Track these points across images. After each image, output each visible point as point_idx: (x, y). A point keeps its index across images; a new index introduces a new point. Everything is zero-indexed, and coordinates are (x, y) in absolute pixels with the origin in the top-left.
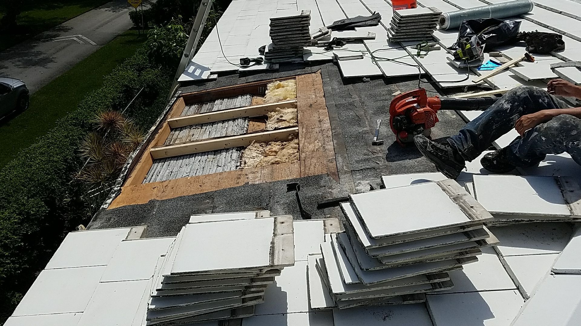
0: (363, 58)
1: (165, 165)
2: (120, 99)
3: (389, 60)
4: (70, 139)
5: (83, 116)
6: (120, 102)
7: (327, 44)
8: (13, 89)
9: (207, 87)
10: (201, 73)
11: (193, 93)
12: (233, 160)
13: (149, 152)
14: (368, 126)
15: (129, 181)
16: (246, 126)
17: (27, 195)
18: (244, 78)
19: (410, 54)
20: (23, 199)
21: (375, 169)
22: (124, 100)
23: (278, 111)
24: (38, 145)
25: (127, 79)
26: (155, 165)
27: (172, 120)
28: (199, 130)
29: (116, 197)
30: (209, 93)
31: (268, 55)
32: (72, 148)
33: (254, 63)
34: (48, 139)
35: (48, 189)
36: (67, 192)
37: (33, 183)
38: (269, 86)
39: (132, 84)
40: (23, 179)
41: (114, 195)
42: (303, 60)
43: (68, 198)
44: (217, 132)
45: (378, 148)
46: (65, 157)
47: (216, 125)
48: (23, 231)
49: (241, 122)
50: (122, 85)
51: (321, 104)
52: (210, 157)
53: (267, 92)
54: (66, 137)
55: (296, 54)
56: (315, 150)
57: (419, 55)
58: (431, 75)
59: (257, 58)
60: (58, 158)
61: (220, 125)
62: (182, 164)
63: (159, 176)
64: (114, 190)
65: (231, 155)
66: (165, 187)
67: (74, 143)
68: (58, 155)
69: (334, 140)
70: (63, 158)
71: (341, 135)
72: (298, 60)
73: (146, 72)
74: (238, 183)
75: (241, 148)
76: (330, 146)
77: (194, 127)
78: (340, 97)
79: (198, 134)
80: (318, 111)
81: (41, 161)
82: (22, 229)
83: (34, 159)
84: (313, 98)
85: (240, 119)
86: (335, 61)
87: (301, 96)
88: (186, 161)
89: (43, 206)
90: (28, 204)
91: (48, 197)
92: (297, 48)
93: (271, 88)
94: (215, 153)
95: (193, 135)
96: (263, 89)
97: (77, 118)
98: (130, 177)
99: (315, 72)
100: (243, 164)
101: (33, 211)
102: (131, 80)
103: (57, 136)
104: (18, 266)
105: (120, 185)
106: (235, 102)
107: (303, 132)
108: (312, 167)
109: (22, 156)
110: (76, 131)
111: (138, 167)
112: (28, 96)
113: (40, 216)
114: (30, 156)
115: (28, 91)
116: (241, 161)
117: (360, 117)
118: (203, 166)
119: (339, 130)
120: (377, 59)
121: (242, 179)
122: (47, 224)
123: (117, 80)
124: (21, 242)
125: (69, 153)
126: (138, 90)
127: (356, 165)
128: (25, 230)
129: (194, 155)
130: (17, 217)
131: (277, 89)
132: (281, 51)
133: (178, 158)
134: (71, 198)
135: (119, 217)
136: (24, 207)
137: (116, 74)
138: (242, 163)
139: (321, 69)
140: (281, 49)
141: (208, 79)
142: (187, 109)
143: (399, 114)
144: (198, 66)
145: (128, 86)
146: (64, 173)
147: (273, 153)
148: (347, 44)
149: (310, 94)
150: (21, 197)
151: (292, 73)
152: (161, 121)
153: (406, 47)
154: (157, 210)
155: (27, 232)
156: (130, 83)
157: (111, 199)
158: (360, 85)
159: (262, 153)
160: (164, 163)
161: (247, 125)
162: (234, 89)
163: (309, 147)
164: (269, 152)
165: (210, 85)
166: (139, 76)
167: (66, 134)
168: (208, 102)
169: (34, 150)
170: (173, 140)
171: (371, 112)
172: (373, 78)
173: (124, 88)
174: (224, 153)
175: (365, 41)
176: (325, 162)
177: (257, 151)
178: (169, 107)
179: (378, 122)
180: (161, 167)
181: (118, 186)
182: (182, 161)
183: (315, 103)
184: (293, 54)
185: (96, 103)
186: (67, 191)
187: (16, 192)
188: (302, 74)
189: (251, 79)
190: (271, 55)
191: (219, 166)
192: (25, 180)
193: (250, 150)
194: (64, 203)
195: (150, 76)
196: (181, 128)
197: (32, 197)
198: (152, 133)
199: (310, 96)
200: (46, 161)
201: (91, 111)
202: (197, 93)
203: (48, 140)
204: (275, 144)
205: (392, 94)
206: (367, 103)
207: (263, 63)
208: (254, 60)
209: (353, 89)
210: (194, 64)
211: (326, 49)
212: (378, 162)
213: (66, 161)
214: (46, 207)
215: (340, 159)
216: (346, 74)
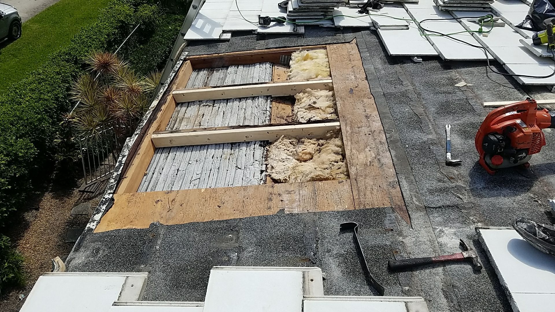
0: (408, 29)
1: (169, 158)
2: (115, 36)
3: (443, 35)
4: (62, 76)
5: (76, 51)
6: (115, 39)
7: (362, 6)
8: (5, 16)
9: (219, 49)
10: (212, 30)
11: (202, 56)
12: (256, 160)
13: (150, 139)
14: (434, 133)
15: (125, 183)
16: (268, 109)
17: (16, 135)
18: (263, 41)
19: (467, 30)
20: (12, 139)
21: (458, 208)
22: (119, 36)
23: (310, 93)
24: (28, 81)
25: (123, 14)
26: (157, 157)
27: (178, 92)
28: (211, 107)
29: (106, 211)
30: (221, 58)
31: (292, 14)
32: (64, 85)
33: (274, 23)
34: (39, 74)
35: (38, 129)
36: (57, 133)
37: (22, 122)
38: (294, 56)
39: (127, 20)
40: (12, 117)
41: (104, 207)
42: (334, 24)
43: (58, 139)
44: (233, 113)
45: (455, 171)
46: (56, 95)
47: (231, 104)
48: (11, 174)
49: (263, 102)
50: (118, 20)
51: (364, 89)
52: (226, 152)
53: (291, 62)
54: (58, 73)
55: (325, 16)
56: (368, 164)
57: (480, 32)
58: (504, 64)
59: (279, 17)
60: (49, 97)
61: (236, 103)
62: (190, 158)
63: (163, 174)
64: (104, 198)
65: (254, 153)
66: (172, 201)
67: (67, 80)
68: (49, 93)
69: (391, 151)
70: (55, 96)
71: (399, 143)
72: (327, 24)
73: (143, 7)
74: (270, 208)
75: (266, 143)
76: (387, 159)
77: (205, 104)
78: (386, 81)
79: (210, 115)
80: (363, 101)
81: (31, 99)
82: (10, 171)
83: (24, 96)
84: (353, 80)
85: (261, 97)
86: (373, 28)
87: (336, 76)
88: (196, 154)
89: (32, 148)
90: (17, 145)
91: (37, 137)
92: (327, 9)
93: (297, 59)
94: (232, 146)
95: (203, 115)
96: (286, 58)
97: (70, 53)
98: (125, 178)
99: (349, 42)
100: (270, 169)
101: (21, 152)
102: (126, 16)
103: (49, 71)
104: (5, 209)
105: (112, 191)
106: (252, 72)
107: (347, 132)
108: (368, 193)
109: (12, 92)
110: (68, 67)
111: (136, 161)
112: (20, 25)
113: (28, 158)
114: (19, 92)
115: (21, 18)
116: (266, 162)
117: (421, 117)
118: (217, 165)
119: (396, 135)
120: (427, 33)
121: (274, 201)
122: (36, 166)
123: (113, 15)
124: (8, 185)
125: (60, 91)
126: (134, 26)
127: (429, 197)
128: (13, 172)
129: (207, 146)
130: (4, 158)
131: (305, 60)
132: (308, 10)
133: (186, 148)
134: (61, 139)
135: (110, 248)
136: (12, 148)
137: (111, 8)
138: (268, 166)
139: (355, 37)
140: (308, 9)
141: (219, 39)
142: (195, 76)
143: (495, 132)
144: (208, 21)
145: (124, 22)
146: (56, 112)
147: (307, 155)
148: (384, 7)
149: (348, 73)
150: (9, 136)
151: (320, 40)
152: (165, 93)
153: (461, 20)
154: (162, 243)
155: (15, 174)
156: (126, 19)
157: (101, 214)
158: (409, 66)
159: (294, 154)
160: (169, 154)
161: (270, 107)
162: (252, 55)
163: (359, 157)
164: (303, 154)
165: (222, 47)
166: (135, 12)
167: (58, 70)
168: (220, 68)
169: (24, 86)
170: (178, 120)
171: (433, 109)
172: (426, 58)
173: (119, 23)
174: (244, 148)
175: (406, 5)
176: (385, 186)
177: (287, 152)
178: (174, 74)
179: (447, 128)
180: (164, 160)
181: (109, 192)
182: (191, 154)
183: (356, 87)
184: (322, 15)
185: (90, 38)
186: (58, 131)
187: (4, 130)
188: (333, 43)
189: (271, 43)
190: (295, 15)
191: (239, 168)
192: (13, 118)
193: (278, 148)
194: (54, 144)
195: (146, 12)
196: (189, 103)
197: (21, 137)
198: (153, 111)
199: (348, 76)
200: (36, 98)
201: (85, 47)
202: (208, 57)
203: (39, 76)
204: (309, 142)
205: (455, 85)
206: (425, 95)
207: (285, 24)
208: (275, 20)
209: (401, 71)
210: (202, 17)
211: (360, 12)
212: (461, 197)
213: (57, 99)
214: (36, 149)
215: (405, 184)
216: (393, 51)
